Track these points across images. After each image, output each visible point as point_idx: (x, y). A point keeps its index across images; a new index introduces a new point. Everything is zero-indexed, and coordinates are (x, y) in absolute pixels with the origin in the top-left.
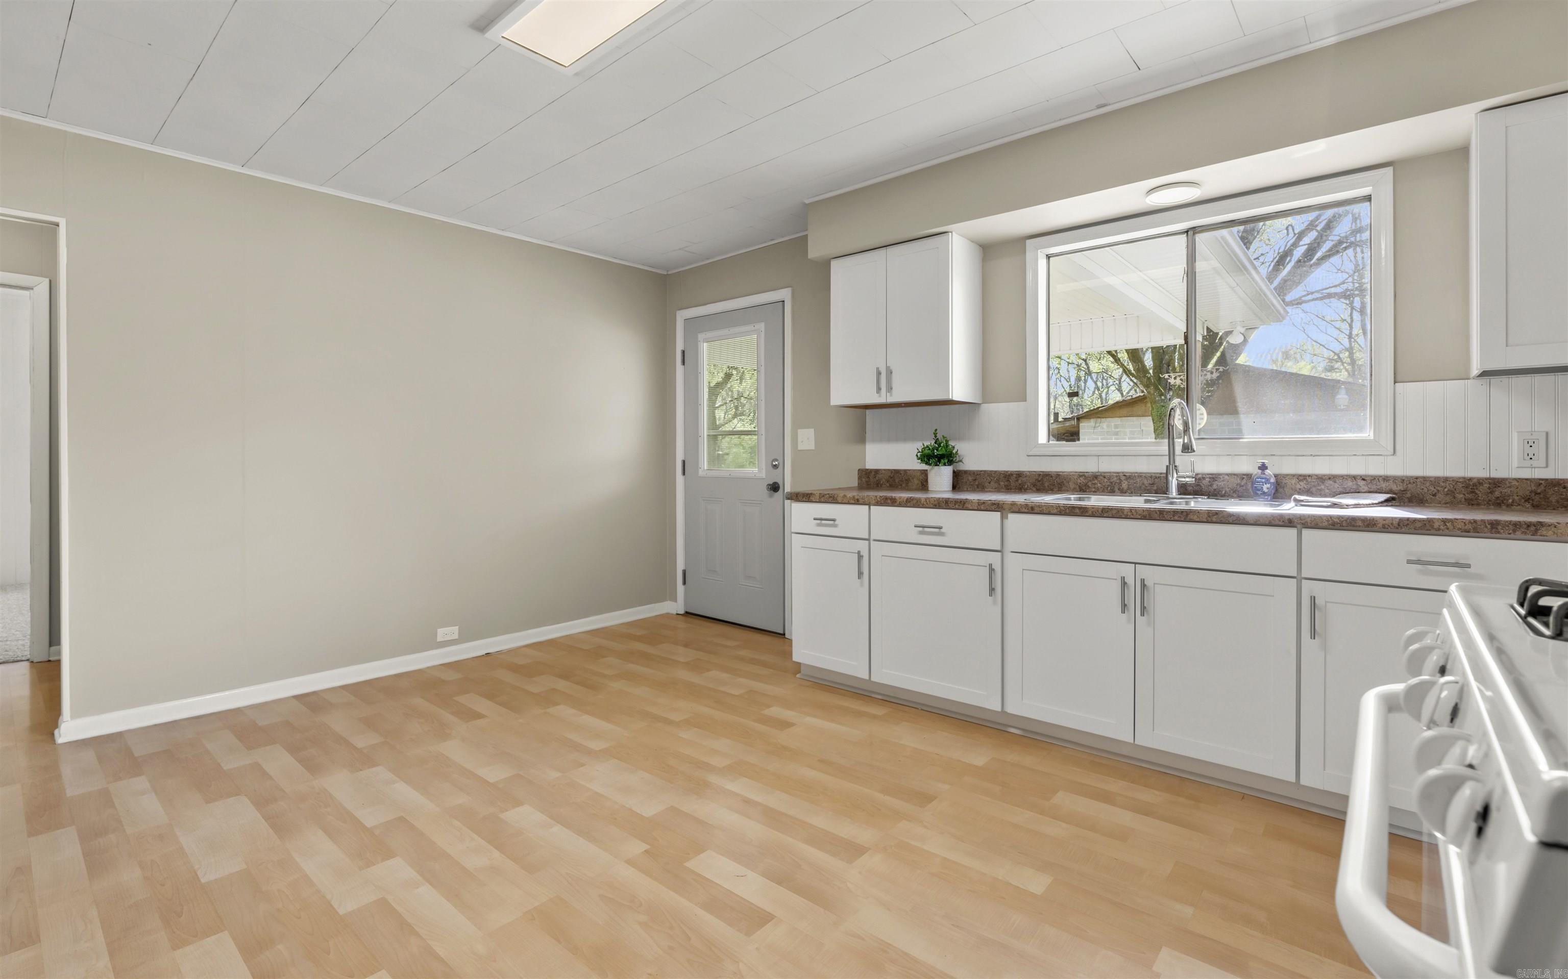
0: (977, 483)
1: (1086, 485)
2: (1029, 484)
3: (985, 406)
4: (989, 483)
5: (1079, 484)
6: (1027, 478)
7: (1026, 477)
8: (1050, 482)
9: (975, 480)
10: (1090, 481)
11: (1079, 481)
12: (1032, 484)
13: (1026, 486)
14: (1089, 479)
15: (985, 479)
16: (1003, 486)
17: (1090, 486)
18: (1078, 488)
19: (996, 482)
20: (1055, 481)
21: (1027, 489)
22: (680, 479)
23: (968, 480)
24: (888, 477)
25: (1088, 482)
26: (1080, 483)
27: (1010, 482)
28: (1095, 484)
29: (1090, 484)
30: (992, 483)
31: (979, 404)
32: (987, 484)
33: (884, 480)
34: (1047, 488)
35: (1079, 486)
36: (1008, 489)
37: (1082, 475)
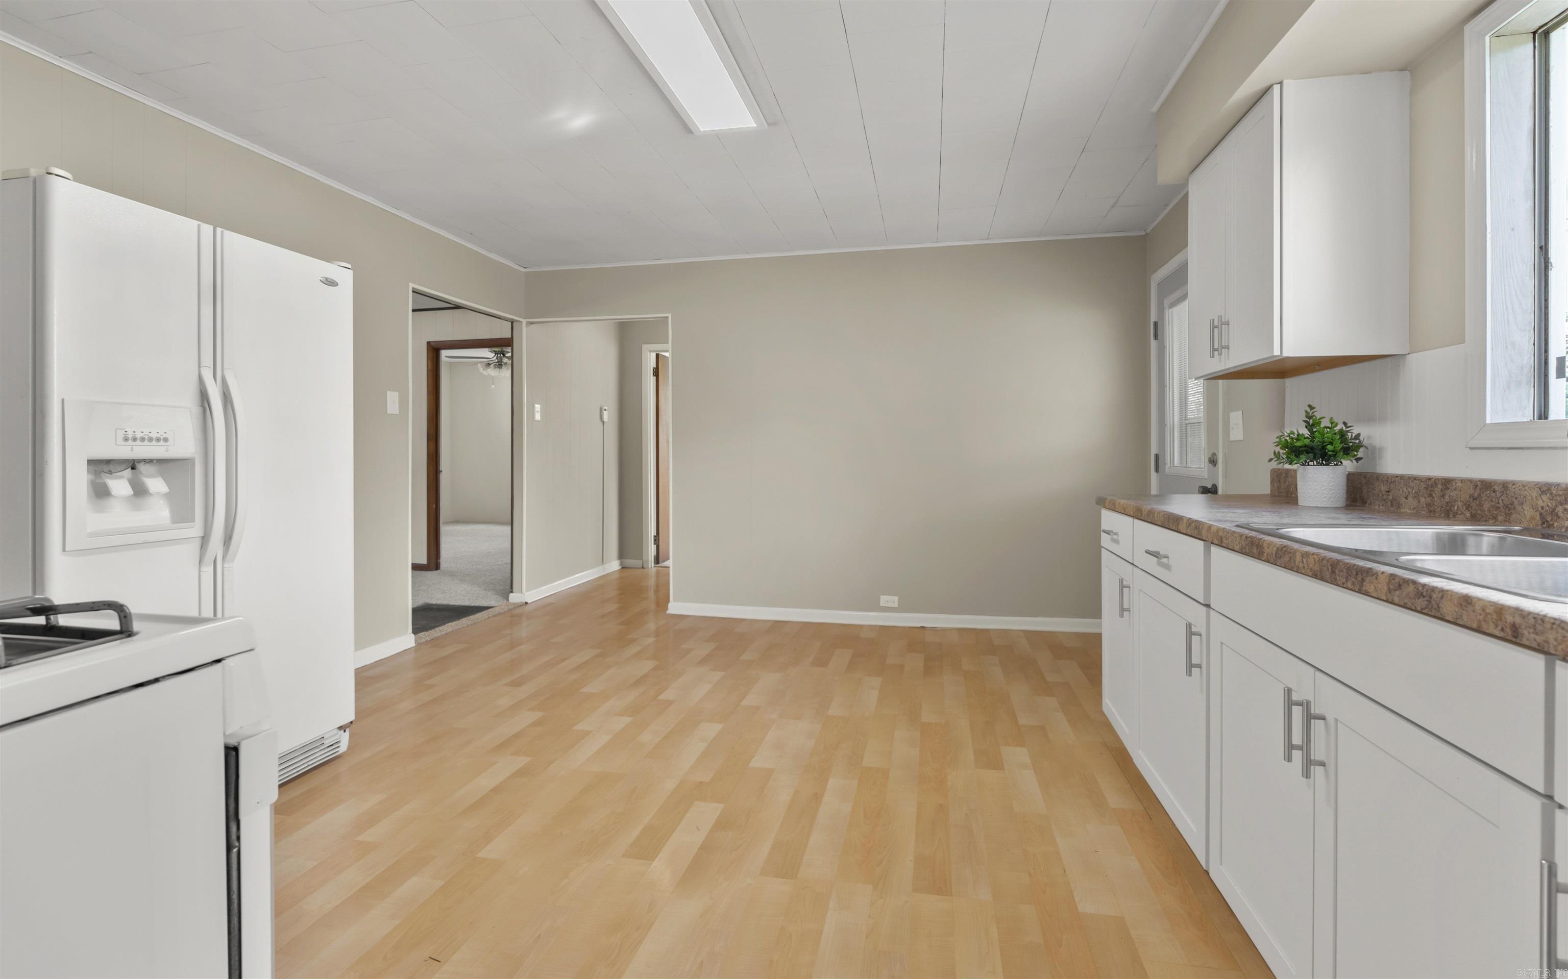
0: (1391, 498)
2: (1460, 504)
3: (1413, 359)
4: (1406, 498)
5: (1540, 509)
6: (1457, 492)
7: (1455, 489)
8: (1492, 501)
9: (1388, 492)
10: (1561, 504)
11: (1540, 503)
12: (1465, 504)
13: (1456, 508)
14: (1558, 499)
15: (1401, 491)
16: (1425, 505)
17: (1561, 514)
18: (1538, 517)
19: (1415, 497)
20: (1500, 501)
21: (1457, 514)
22: (1153, 475)
23: (1380, 491)
25: (1556, 506)
26: (1542, 508)
27: (1433, 497)
30: (1410, 498)
31: (1404, 356)
34: (1487, 513)
35: (1541, 514)
36: (1431, 512)
37: (1545, 489)
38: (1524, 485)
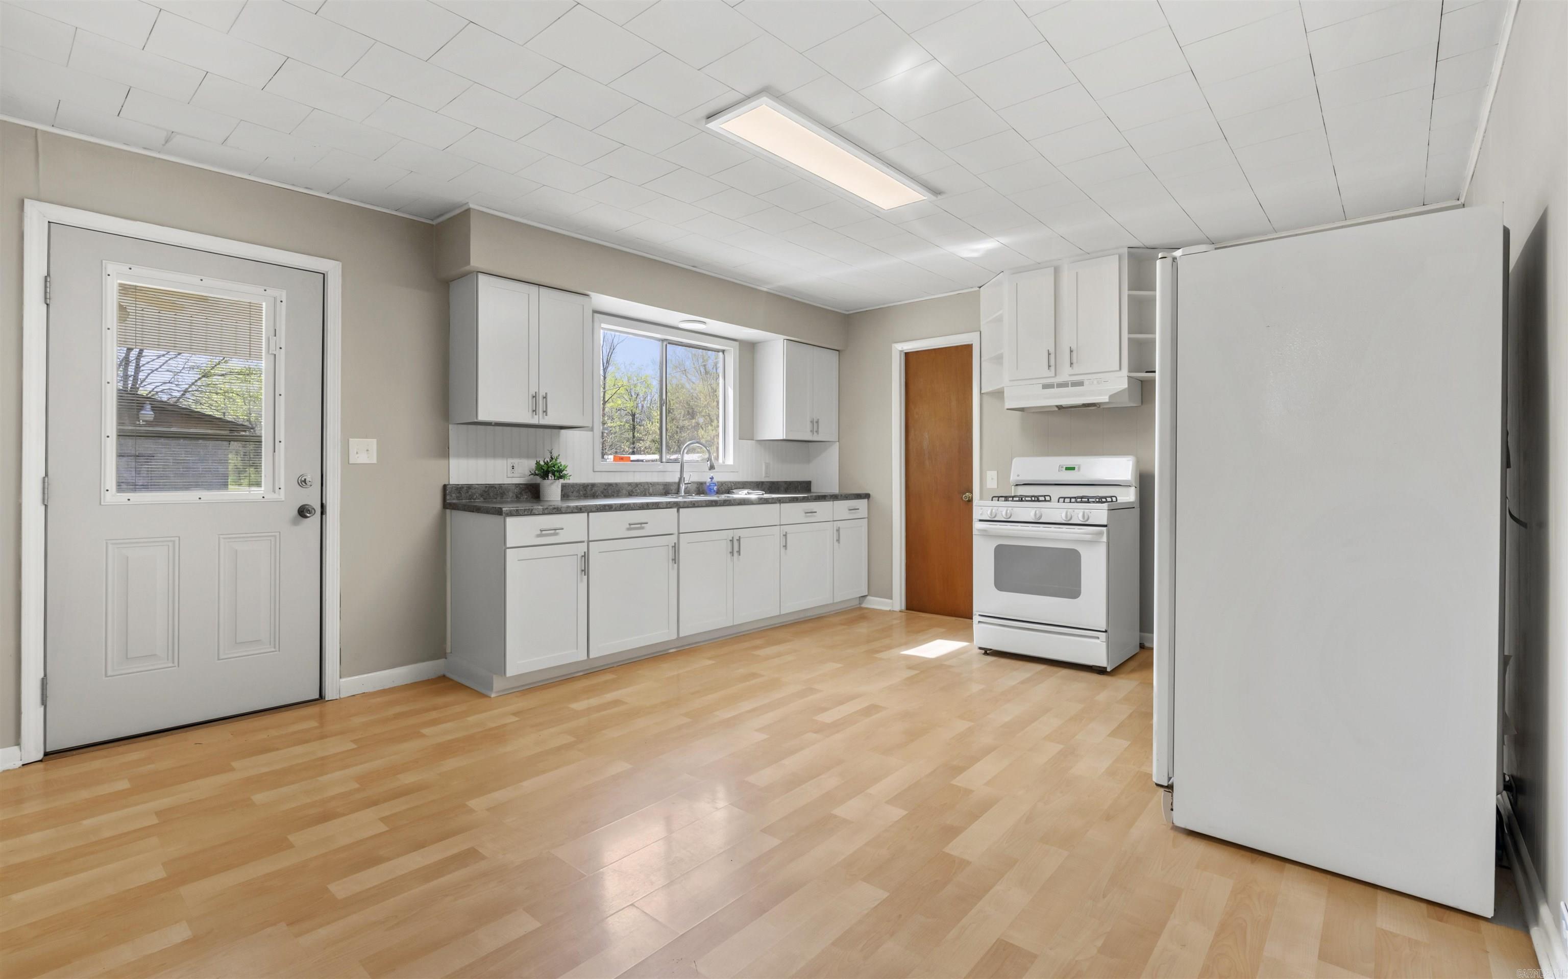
1: (632, 491)
24: (482, 492)
28: (636, 490)
29: (634, 490)
32: (570, 494)
33: (477, 495)
36: (586, 497)
38: (623, 483)
